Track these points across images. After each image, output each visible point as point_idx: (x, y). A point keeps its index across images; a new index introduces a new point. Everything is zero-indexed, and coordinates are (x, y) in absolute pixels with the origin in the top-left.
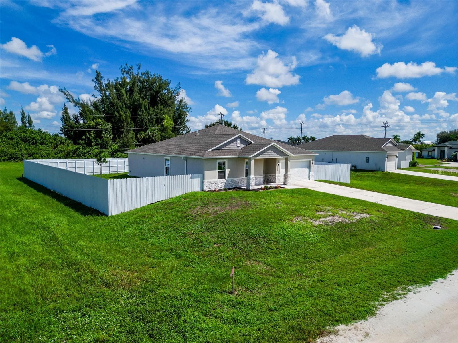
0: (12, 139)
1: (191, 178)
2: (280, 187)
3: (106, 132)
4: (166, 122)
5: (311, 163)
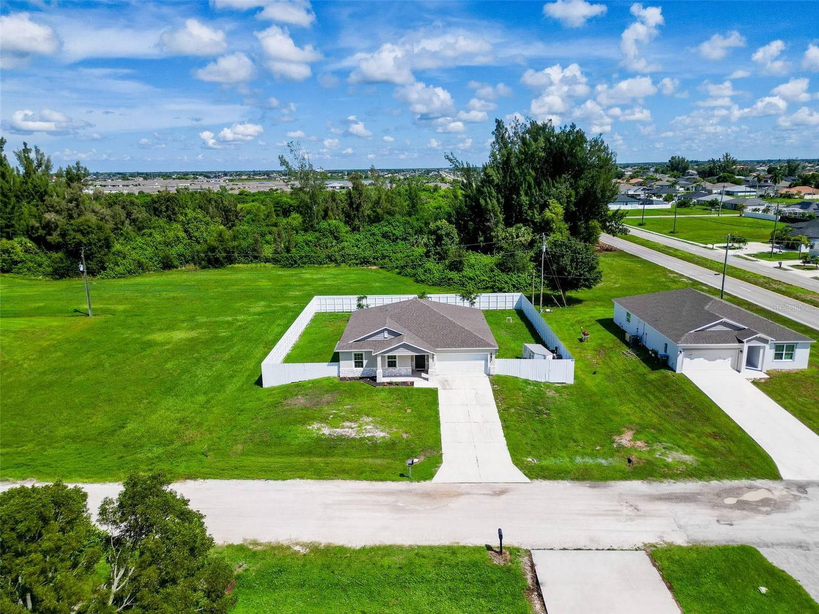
0: (374, 234)
1: (329, 365)
2: (412, 383)
3: (448, 237)
4: (551, 210)
5: (489, 356)
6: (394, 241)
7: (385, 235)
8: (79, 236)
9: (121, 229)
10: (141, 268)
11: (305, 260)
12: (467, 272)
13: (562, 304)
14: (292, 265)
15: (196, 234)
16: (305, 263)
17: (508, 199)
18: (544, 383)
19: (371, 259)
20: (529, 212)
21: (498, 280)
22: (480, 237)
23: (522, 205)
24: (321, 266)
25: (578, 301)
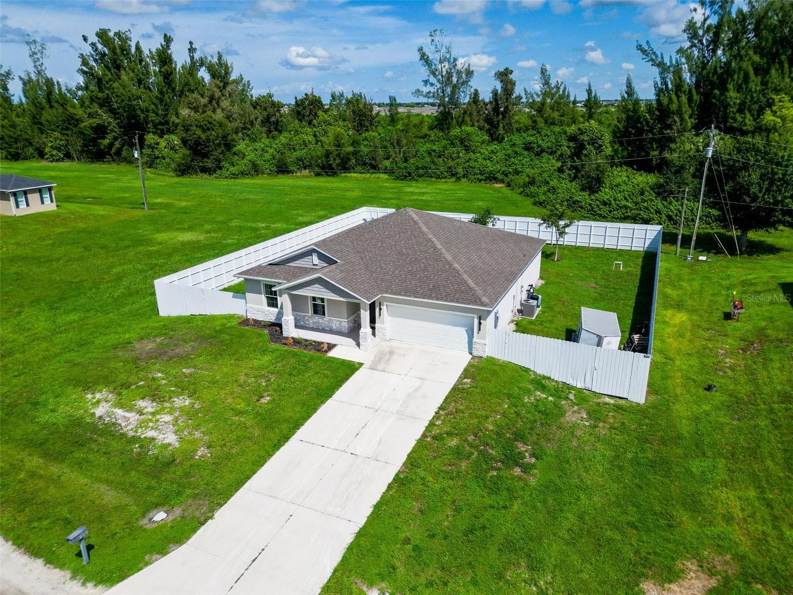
0: (514, 145)
1: (233, 297)
2: (331, 347)
3: (593, 144)
4: (774, 113)
5: (476, 321)
6: (538, 154)
7: (528, 147)
8: (199, 132)
9: (249, 130)
10: (255, 170)
11: (421, 171)
12: (605, 193)
13: (733, 253)
14: (406, 176)
15: (323, 139)
16: (420, 176)
17: (707, 96)
18: (580, 391)
19: (499, 176)
20: (739, 118)
21: (647, 209)
22: (654, 150)
23: (729, 105)
24: (439, 180)
25: (772, 250)
